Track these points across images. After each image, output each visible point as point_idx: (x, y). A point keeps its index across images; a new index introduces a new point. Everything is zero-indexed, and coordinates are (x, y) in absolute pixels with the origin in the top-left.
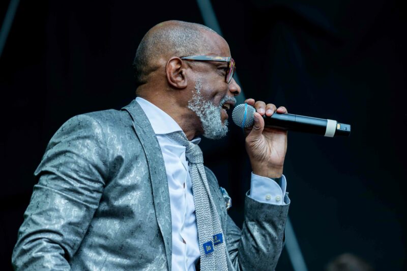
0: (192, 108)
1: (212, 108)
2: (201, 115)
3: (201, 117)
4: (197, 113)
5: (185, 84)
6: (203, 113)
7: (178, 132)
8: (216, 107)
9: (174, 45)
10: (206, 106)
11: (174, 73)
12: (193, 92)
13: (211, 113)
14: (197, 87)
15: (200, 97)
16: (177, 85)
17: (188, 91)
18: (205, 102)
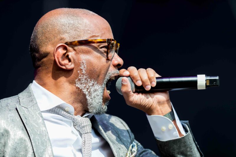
0: (79, 86)
1: (97, 87)
2: (86, 93)
4: (84, 91)
5: (73, 66)
6: (89, 90)
8: (100, 86)
13: (95, 91)
14: (82, 67)
15: (85, 76)
16: (66, 67)
17: (75, 71)
18: (90, 80)
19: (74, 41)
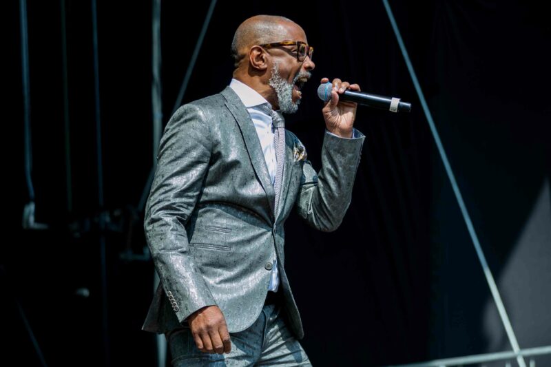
0: (272, 85)
1: (287, 86)
5: (266, 66)
7: (265, 104)
8: (290, 85)
9: (255, 36)
11: (256, 59)
13: (286, 90)
15: (278, 76)
16: (259, 67)
18: (282, 80)
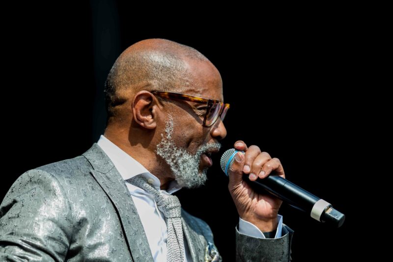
0: (161, 155)
1: (186, 157)
2: (172, 164)
3: (171, 165)
4: (168, 161)
6: (175, 161)
8: (191, 156)
10: (178, 154)
11: (142, 110)
12: (162, 135)
14: (167, 130)
15: (171, 142)
16: (144, 125)
17: (157, 132)
18: (177, 149)
19: (163, 91)
